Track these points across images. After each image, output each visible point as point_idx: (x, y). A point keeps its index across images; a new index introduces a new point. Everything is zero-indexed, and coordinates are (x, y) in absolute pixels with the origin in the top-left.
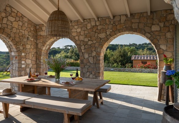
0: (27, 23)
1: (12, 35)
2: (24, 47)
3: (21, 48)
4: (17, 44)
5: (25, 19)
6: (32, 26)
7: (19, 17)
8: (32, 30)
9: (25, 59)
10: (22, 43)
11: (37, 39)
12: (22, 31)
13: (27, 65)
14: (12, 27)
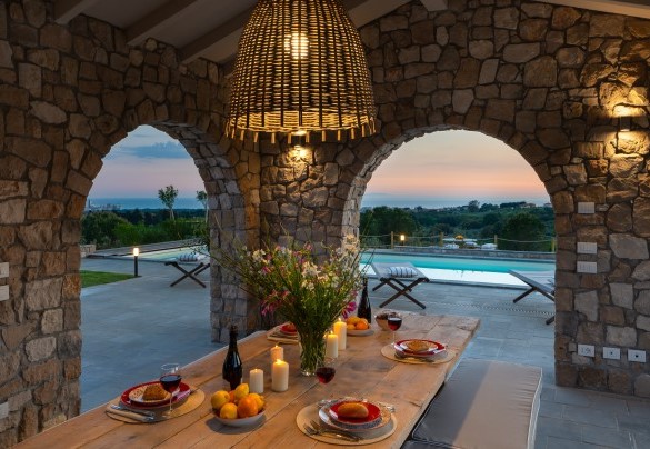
0: (617, 42)
1: (524, 124)
4: (552, 161)
5: (601, 27)
7: (564, 30)
9: (599, 232)
13: (614, 263)
14: (525, 88)
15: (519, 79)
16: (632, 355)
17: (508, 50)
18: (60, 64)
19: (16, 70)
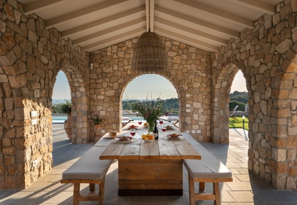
0: (195, 54)
1: (173, 73)
2: (190, 85)
3: (186, 88)
4: (180, 83)
5: (191, 50)
6: (203, 56)
7: (183, 49)
8: (204, 61)
9: (190, 102)
10: (187, 81)
11: (211, 73)
12: (187, 66)
13: (194, 109)
14: (173, 64)
15: (172, 61)
16: (198, 131)
17: (169, 53)
18: (47, 43)
19: (37, 44)
